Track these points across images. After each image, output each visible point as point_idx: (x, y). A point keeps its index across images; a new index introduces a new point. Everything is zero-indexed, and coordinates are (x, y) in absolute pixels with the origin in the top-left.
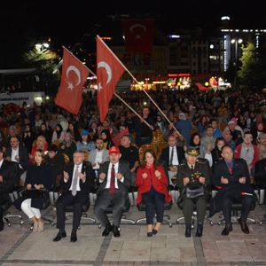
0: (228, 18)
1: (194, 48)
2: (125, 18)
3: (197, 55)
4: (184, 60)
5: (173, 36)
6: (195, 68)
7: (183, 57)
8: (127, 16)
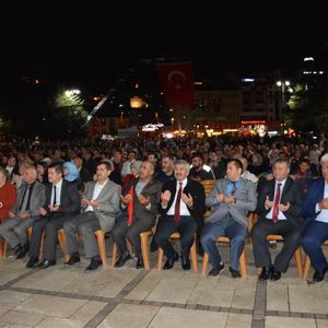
0: (311, 59)
1: (271, 93)
2: (161, 62)
3: (274, 101)
4: (259, 105)
5: (247, 80)
6: (273, 115)
7: (258, 102)
8: (163, 59)
